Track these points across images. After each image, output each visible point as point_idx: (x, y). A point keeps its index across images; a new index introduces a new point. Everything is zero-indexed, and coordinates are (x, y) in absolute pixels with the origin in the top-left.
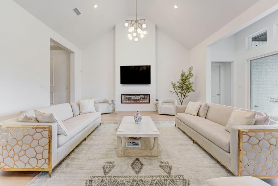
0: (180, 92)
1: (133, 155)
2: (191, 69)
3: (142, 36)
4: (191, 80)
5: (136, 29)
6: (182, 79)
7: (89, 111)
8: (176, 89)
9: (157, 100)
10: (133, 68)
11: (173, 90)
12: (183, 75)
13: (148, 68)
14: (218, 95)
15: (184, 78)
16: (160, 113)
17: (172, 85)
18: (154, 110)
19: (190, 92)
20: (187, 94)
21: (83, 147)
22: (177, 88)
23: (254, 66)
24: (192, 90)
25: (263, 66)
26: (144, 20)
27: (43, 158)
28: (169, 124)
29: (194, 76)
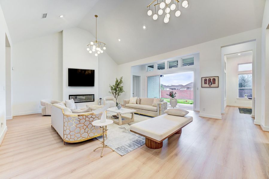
6: (116, 84)
10: (80, 71)
11: (111, 91)
12: (117, 81)
14: (133, 94)
17: (111, 88)
20: (120, 94)
22: (113, 90)
29: (123, 82)
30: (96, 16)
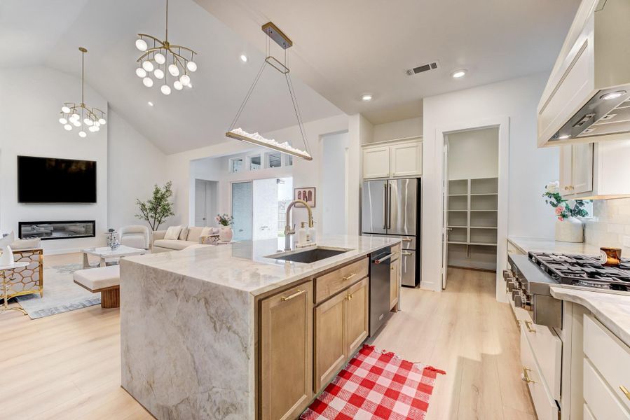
0: (152, 216)
2: (169, 185)
4: (169, 200)
6: (156, 198)
8: (145, 212)
9: (111, 230)
12: (157, 191)
13: (91, 167)
14: (203, 219)
15: (159, 195)
17: (139, 206)
19: (167, 216)
20: (163, 219)
22: (148, 210)
24: (171, 213)
27: (32, 281)
29: (173, 194)
30: (83, 50)
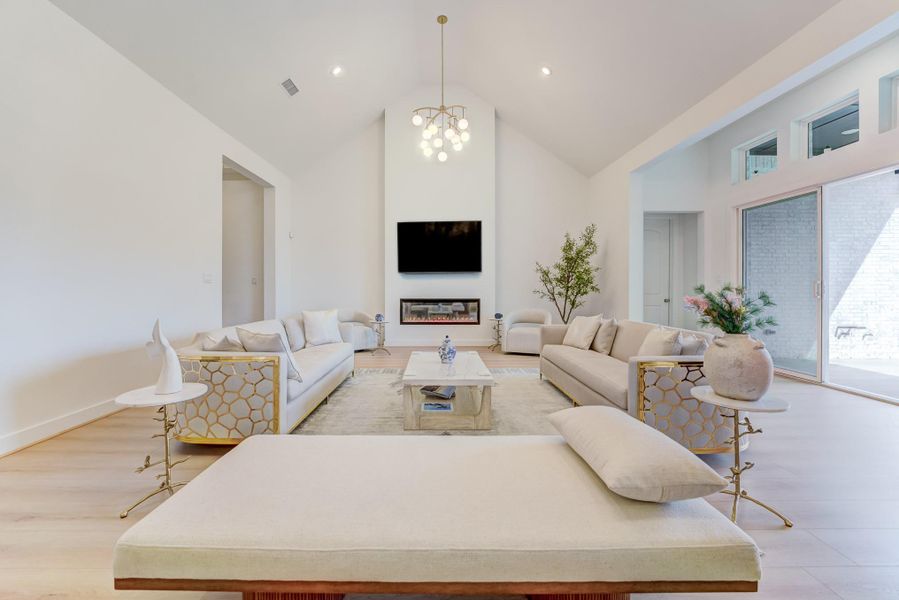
0: (560, 294)
1: (437, 427)
2: (591, 232)
3: (458, 148)
4: (593, 261)
5: (442, 128)
6: (568, 260)
7: (327, 340)
8: (549, 286)
9: (498, 316)
10: (433, 228)
11: (541, 286)
12: (569, 247)
13: (475, 227)
14: (665, 301)
15: (573, 254)
16: (505, 349)
17: (540, 274)
18: (491, 341)
19: (586, 293)
20: (579, 299)
21: (323, 415)
22: (554, 283)
23: (765, 223)
24: (593, 288)
25: (788, 222)
26: (463, 108)
27: (264, 420)
28: (527, 374)
29: (599, 250)
30: (443, 19)
